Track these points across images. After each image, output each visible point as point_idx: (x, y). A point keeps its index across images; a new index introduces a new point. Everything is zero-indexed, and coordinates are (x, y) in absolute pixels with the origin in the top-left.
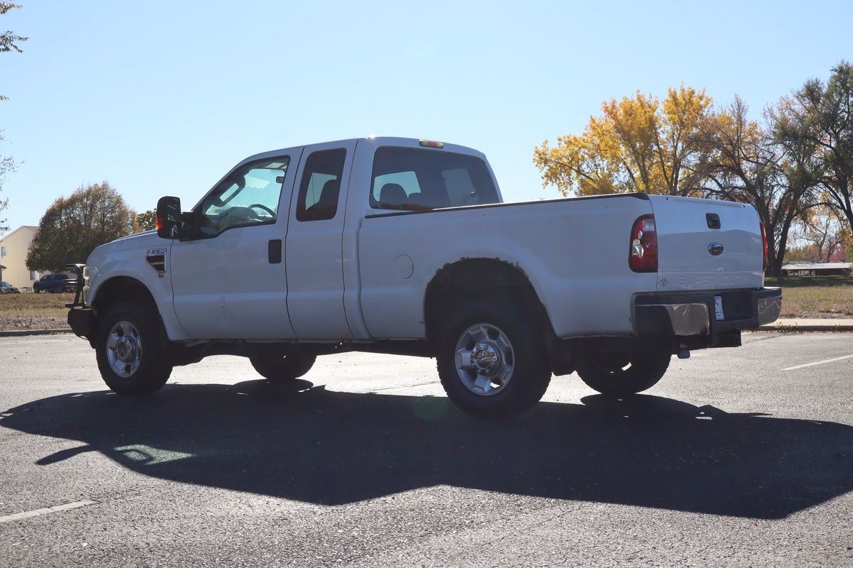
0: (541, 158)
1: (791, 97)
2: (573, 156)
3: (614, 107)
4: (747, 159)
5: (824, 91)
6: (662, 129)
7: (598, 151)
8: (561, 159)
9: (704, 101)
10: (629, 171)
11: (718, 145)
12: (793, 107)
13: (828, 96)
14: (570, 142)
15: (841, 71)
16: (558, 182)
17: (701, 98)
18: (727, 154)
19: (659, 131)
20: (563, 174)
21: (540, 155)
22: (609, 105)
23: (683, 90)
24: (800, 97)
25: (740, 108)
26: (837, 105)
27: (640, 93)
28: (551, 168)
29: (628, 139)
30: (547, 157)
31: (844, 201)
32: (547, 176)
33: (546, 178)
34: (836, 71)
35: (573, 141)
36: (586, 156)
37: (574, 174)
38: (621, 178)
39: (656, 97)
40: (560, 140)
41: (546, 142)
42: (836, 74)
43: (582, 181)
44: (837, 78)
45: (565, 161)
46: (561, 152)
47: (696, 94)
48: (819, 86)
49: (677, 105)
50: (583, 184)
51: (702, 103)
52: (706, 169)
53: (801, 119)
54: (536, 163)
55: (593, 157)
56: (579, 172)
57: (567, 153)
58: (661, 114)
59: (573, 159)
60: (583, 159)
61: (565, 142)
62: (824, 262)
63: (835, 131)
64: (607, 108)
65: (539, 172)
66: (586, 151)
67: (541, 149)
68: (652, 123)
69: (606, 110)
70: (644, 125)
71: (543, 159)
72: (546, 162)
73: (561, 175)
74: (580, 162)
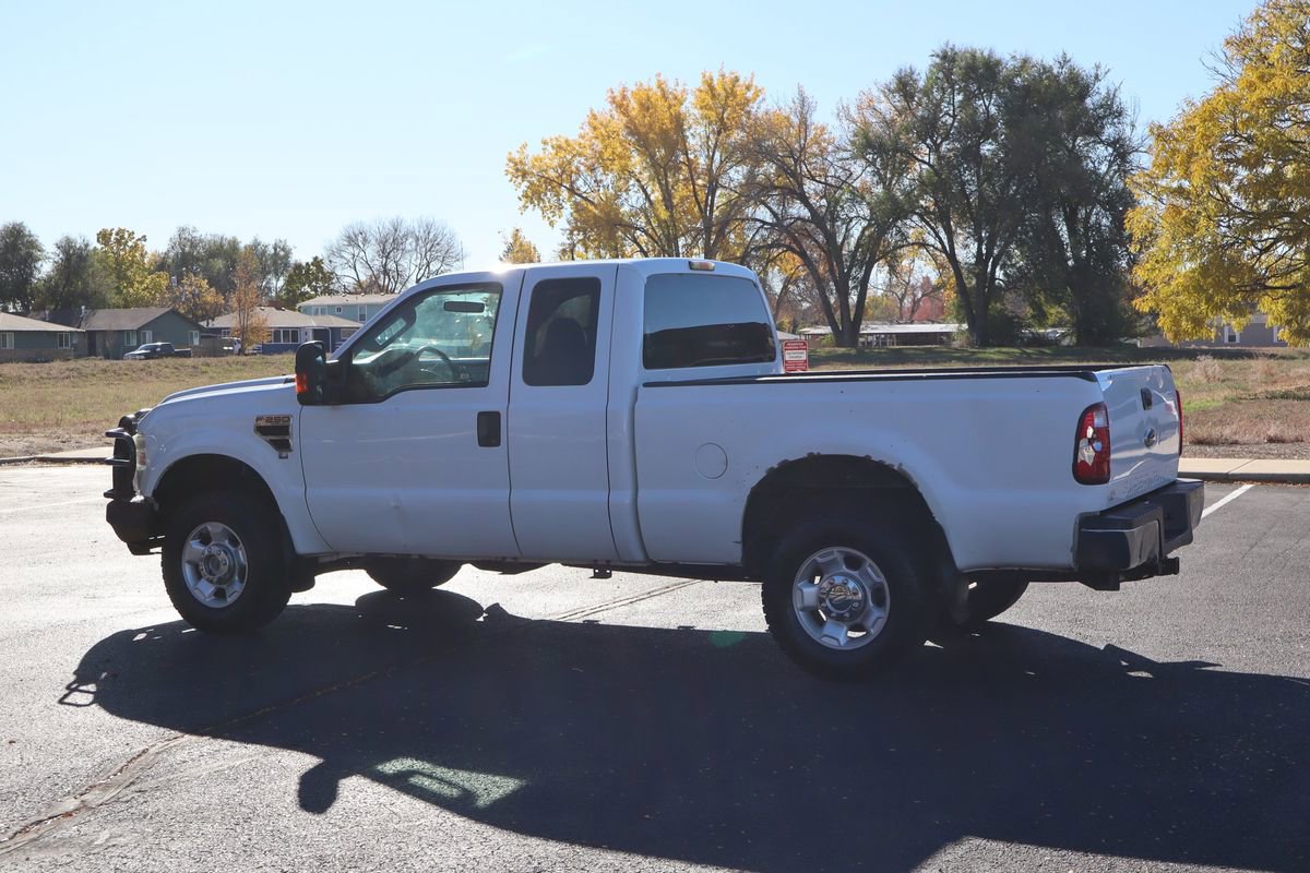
0: (517, 170)
1: (876, 93)
2: (564, 169)
3: (624, 97)
4: (813, 178)
5: (921, 84)
6: (692, 131)
7: (599, 162)
8: (546, 171)
9: (752, 92)
10: (645, 191)
11: (770, 155)
12: (878, 106)
13: (927, 92)
14: (560, 147)
15: (944, 57)
16: (541, 205)
17: (748, 88)
18: (783, 168)
19: (688, 134)
20: (549, 193)
21: (516, 164)
22: (617, 94)
23: (723, 76)
24: (888, 92)
25: (804, 108)
26: (938, 106)
27: (662, 78)
28: (532, 184)
29: (644, 145)
30: (526, 168)
31: (945, 241)
32: (526, 196)
33: (524, 200)
34: (938, 56)
35: (564, 145)
36: (582, 168)
37: (565, 194)
38: (633, 201)
39: (685, 85)
40: (545, 143)
41: (525, 146)
42: (938, 60)
43: (576, 204)
44: (939, 67)
45: (552, 174)
46: (547, 160)
47: (741, 82)
48: (915, 77)
49: (714, 96)
50: (577, 208)
51: (749, 95)
52: (755, 191)
53: (889, 124)
54: (509, 176)
55: (592, 169)
56: (572, 191)
57: (556, 162)
58: (690, 108)
59: (563, 172)
60: (578, 171)
61: (553, 147)
62: (906, 323)
63: (934, 142)
64: (614, 98)
65: (514, 191)
66: (583, 161)
67: (517, 156)
68: (678, 122)
69: (613, 101)
70: (668, 125)
71: (520, 171)
72: (524, 175)
73: (546, 194)
74: (574, 177)
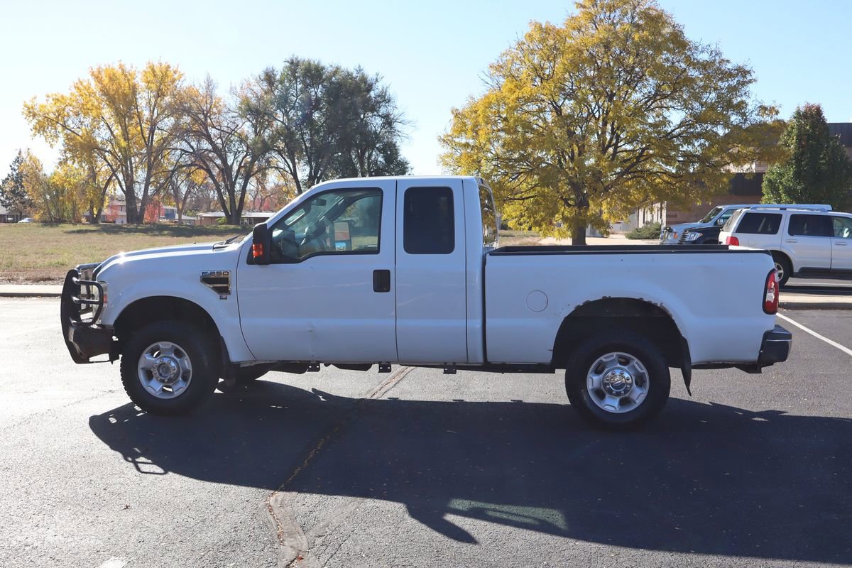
0: (30, 112)
1: (253, 81)
2: (60, 113)
3: (99, 72)
4: (214, 127)
5: (278, 77)
6: (140, 95)
7: (84, 110)
8: (48, 114)
9: (177, 75)
10: (110, 129)
11: (188, 111)
12: (252, 87)
13: (281, 82)
14: (58, 100)
15: (292, 63)
16: (45, 134)
17: (175, 72)
18: (196, 119)
19: (138, 97)
20: (50, 128)
21: (29, 108)
22: (95, 70)
23: (161, 64)
24: (259, 80)
25: (209, 85)
26: (287, 89)
27: (122, 63)
28: (39, 121)
29: (112, 101)
30: (36, 111)
31: (291, 166)
32: (35, 128)
33: (34, 131)
34: (288, 62)
35: (60, 98)
36: (71, 113)
37: (60, 129)
38: (103, 135)
39: (136, 68)
40: (48, 96)
41: (35, 98)
42: (288, 64)
43: (67, 135)
44: (290, 69)
45: (52, 116)
46: (49, 107)
47: (171, 69)
48: (275, 73)
49: (155, 76)
50: (68, 138)
51: (176, 76)
52: (179, 132)
53: (259, 99)
54: (25, 116)
55: (77, 115)
56: (64, 127)
57: (54, 109)
58: (140, 81)
59: (59, 115)
60: (68, 115)
61: (53, 99)
63: (286, 111)
64: (93, 72)
65: (28, 125)
66: (71, 108)
67: (29, 104)
68: (134, 89)
69: (93, 74)
70: (127, 91)
71: (31, 113)
72: (34, 115)
73: (48, 128)
74: (66, 118)
